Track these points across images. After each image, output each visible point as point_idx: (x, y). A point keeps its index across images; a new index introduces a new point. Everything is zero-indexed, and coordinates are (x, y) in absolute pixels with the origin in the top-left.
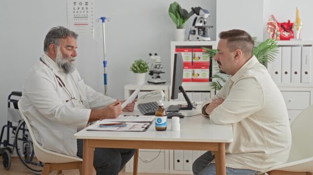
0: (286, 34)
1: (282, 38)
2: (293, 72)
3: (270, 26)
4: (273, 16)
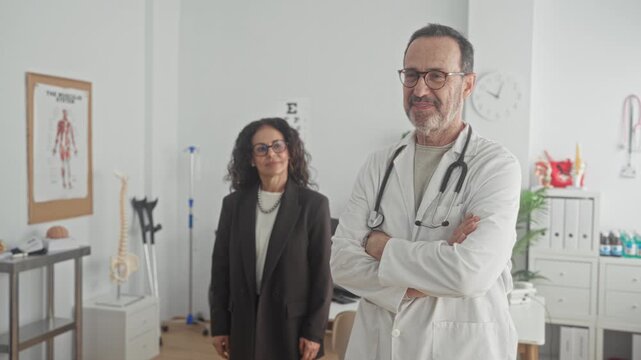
0: (563, 178)
1: (556, 184)
2: (567, 234)
3: (539, 167)
4: (546, 153)
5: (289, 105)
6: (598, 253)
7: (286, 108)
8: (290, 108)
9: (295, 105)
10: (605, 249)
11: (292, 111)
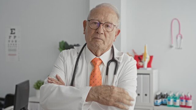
0: (140, 64)
4: (133, 51)
5: (12, 30)
6: (153, 105)
7: (10, 32)
8: (12, 31)
9: (14, 29)
10: (157, 102)
11: (13, 32)
